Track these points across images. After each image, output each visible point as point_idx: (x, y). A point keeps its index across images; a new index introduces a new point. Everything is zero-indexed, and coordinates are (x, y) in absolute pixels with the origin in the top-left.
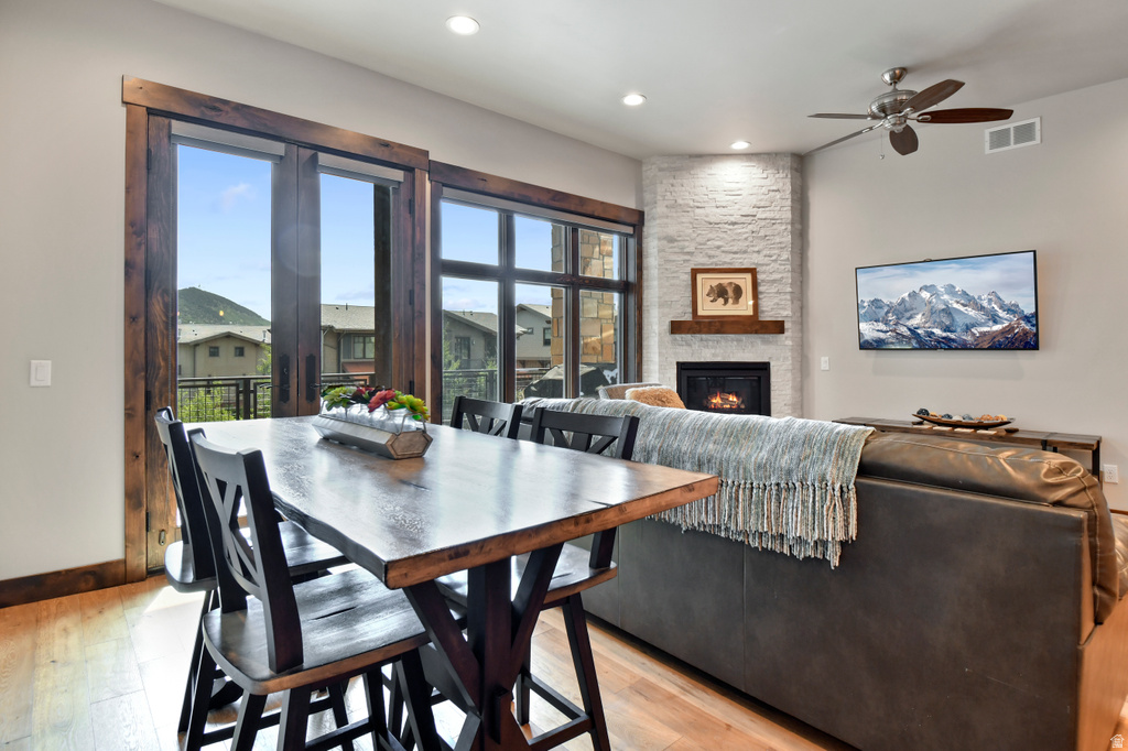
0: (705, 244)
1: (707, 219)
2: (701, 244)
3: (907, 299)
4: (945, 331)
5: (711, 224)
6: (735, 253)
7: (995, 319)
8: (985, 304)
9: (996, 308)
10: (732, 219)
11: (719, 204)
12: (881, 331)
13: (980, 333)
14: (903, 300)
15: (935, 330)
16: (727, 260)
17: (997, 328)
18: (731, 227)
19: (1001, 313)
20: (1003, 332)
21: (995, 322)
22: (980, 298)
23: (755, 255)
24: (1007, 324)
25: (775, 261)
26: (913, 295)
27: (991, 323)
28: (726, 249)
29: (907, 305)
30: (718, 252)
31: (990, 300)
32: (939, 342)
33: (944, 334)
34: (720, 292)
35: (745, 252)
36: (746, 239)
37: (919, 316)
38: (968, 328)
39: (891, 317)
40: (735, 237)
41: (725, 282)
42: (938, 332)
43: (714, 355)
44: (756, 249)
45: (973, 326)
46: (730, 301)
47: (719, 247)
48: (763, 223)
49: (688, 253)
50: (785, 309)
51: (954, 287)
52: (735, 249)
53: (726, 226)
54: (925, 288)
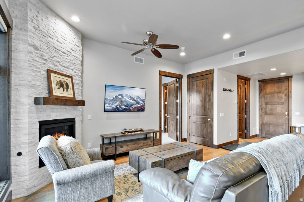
0: (53, 58)
1: (54, 45)
2: (51, 57)
3: (115, 98)
4: (125, 106)
5: (55, 48)
6: (65, 67)
7: (138, 103)
8: (136, 99)
9: (139, 100)
10: (64, 50)
11: (59, 41)
12: (108, 106)
13: (134, 107)
14: (114, 98)
15: (122, 106)
16: (62, 69)
17: (139, 106)
18: (63, 54)
19: (140, 102)
20: (140, 107)
21: (139, 104)
22: (134, 98)
23: (71, 70)
24: (142, 104)
25: (77, 75)
26: (116, 97)
27: (137, 104)
28: (62, 64)
29: (115, 99)
30: (58, 64)
31: (137, 98)
32: (123, 109)
33: (125, 107)
34: (61, 85)
35: (68, 68)
36: (68, 62)
37: (118, 102)
38: (131, 106)
39: (110, 103)
40: (65, 60)
41: (62, 80)
42: (123, 107)
43: (56, 116)
44: (72, 68)
45: (133, 105)
46: (65, 89)
47: (59, 62)
48: (74, 58)
49: (45, 59)
50: (80, 96)
51: (127, 95)
52: (64, 65)
53: (61, 53)
54: (120, 95)
